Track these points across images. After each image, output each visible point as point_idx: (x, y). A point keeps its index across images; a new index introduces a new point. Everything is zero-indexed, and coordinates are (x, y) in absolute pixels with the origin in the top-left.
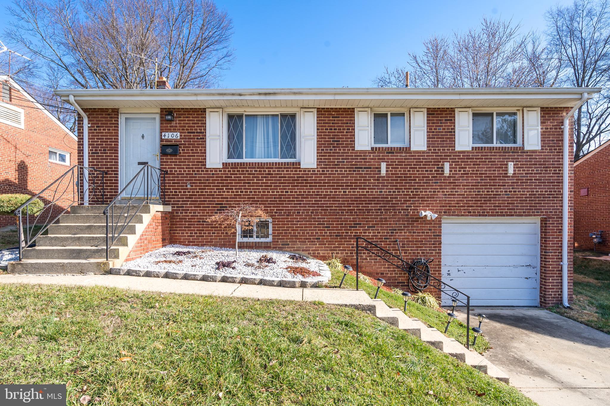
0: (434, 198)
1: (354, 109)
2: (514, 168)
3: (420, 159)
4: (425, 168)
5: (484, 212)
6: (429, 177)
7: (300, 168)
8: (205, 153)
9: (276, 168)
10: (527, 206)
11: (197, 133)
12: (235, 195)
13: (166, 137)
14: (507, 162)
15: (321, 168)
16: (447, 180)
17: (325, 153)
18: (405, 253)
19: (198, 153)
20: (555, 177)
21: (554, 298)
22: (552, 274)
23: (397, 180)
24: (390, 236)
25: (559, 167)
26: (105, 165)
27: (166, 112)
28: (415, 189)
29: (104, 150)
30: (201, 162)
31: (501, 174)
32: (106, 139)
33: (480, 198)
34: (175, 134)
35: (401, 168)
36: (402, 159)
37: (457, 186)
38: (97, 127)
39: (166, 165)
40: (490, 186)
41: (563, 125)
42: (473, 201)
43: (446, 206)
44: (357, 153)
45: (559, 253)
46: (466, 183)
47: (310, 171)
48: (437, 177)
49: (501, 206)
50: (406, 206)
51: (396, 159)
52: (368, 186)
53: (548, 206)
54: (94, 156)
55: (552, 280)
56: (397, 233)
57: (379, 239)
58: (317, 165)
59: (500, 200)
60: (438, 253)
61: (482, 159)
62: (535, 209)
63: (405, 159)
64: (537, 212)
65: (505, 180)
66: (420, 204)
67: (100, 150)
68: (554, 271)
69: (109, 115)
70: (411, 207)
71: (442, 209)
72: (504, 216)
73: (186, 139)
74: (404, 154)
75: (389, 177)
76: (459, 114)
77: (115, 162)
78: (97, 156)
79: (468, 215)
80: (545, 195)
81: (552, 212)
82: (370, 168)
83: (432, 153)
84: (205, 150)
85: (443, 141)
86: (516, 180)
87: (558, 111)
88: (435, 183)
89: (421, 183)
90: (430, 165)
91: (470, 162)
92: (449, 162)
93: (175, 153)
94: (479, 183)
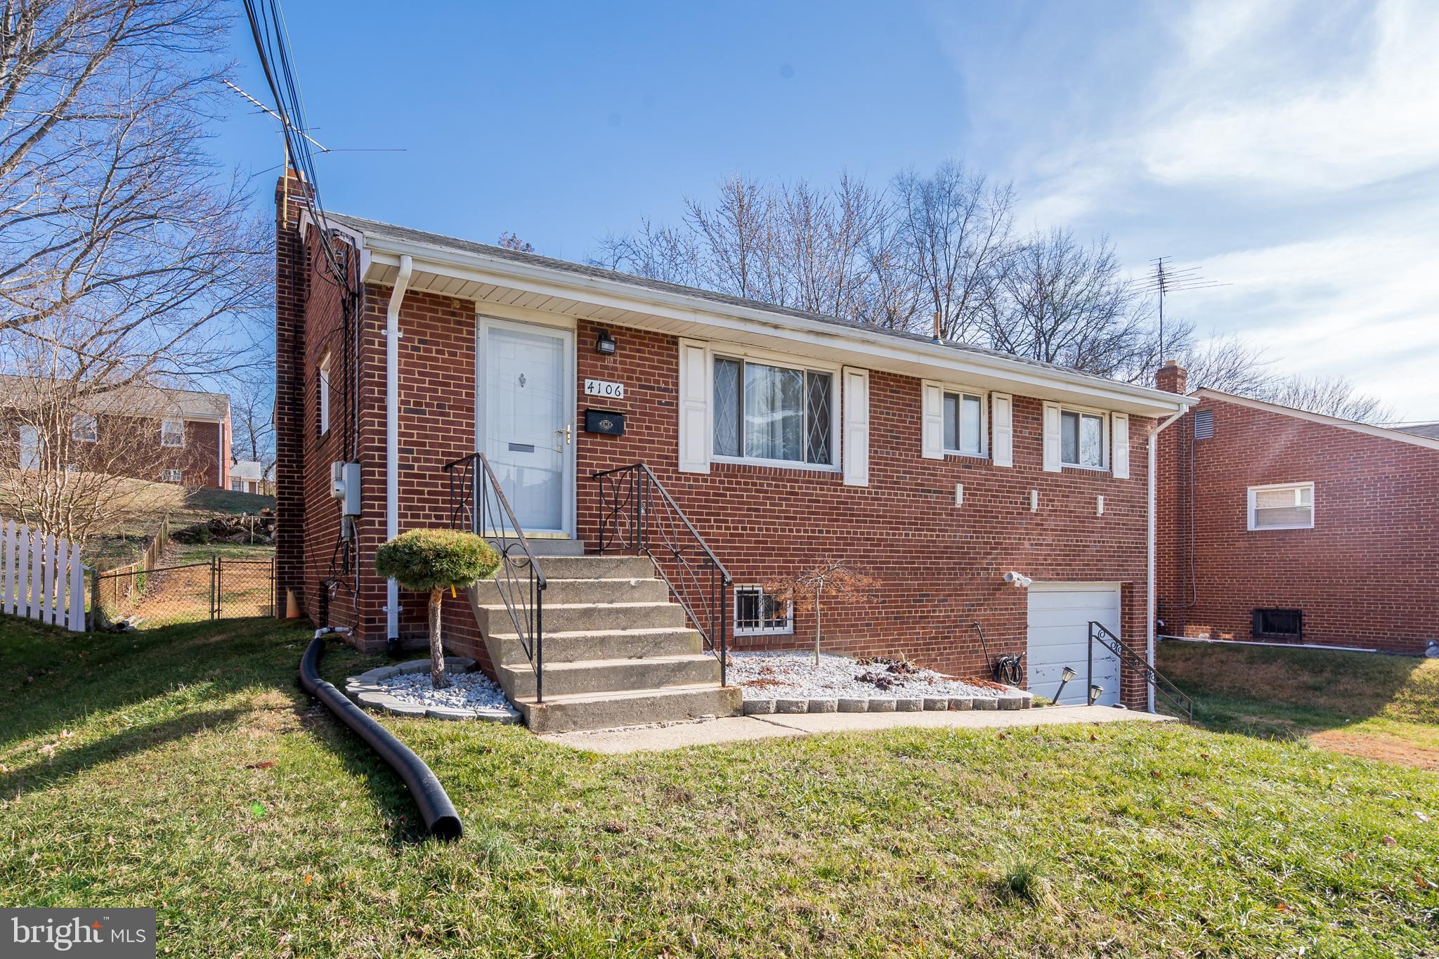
0: (1019, 549)
1: (921, 379)
2: (1103, 504)
3: (1004, 481)
4: (1009, 497)
6: (1013, 513)
7: (841, 485)
8: (677, 437)
11: (659, 389)
12: (731, 535)
13: (595, 392)
14: (1096, 494)
15: (874, 487)
16: (1034, 519)
17: (879, 458)
19: (661, 436)
20: (1140, 521)
23: (976, 516)
24: (966, 616)
26: (441, 445)
27: (592, 330)
28: (998, 533)
29: (439, 406)
30: (667, 457)
31: (1091, 513)
32: (444, 377)
33: (1069, 550)
34: (615, 386)
35: (980, 495)
36: (982, 479)
37: (1044, 530)
38: (420, 341)
39: (591, 458)
40: (1079, 531)
41: (1148, 444)
42: (1061, 555)
44: (923, 463)
45: (1144, 636)
46: (1055, 526)
47: (858, 492)
48: (1022, 514)
49: (1089, 565)
50: (987, 564)
51: (975, 479)
52: (938, 525)
53: (1134, 566)
54: (413, 419)
55: (1138, 677)
56: (975, 611)
57: (953, 621)
58: (870, 480)
59: (1089, 555)
60: (1023, 643)
61: (1071, 487)
63: (985, 480)
65: (1094, 523)
66: (1003, 559)
67: (427, 405)
69: (453, 314)
70: (992, 564)
71: (1028, 569)
72: (1092, 579)
73: (635, 400)
74: (984, 472)
75: (966, 510)
76: (1047, 412)
77: (467, 440)
78: (420, 420)
79: (1056, 579)
81: (1138, 574)
82: (942, 492)
83: (1017, 472)
84: (676, 431)
85: (1030, 454)
86: (1105, 523)
88: (1021, 523)
89: (1003, 522)
90: (1014, 493)
91: (1059, 491)
92: (1037, 489)
93: (616, 433)
94: (1068, 526)
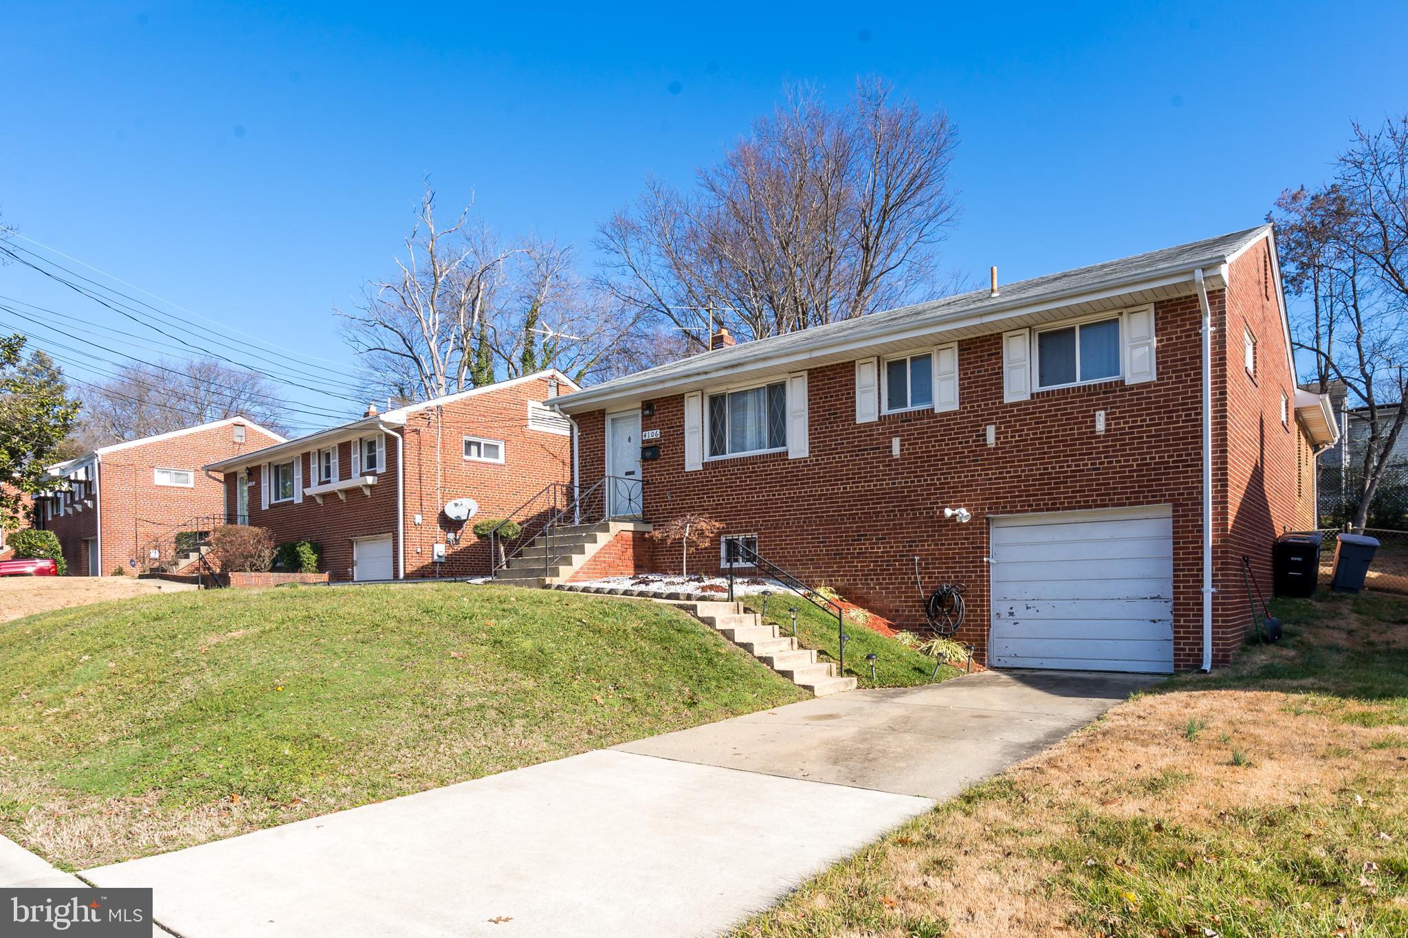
0: (972, 486)
1: (854, 362)
2: (1107, 420)
3: (950, 425)
4: (958, 438)
5: (1056, 504)
6: (964, 452)
7: (788, 459)
8: (684, 452)
9: (761, 462)
10: (1134, 487)
11: (676, 426)
13: (647, 437)
14: (1094, 411)
15: (814, 456)
16: (993, 454)
17: (819, 433)
18: (929, 578)
19: (678, 453)
20: (1187, 427)
21: (1189, 655)
22: (1184, 610)
23: (917, 462)
24: (907, 551)
25: (1197, 408)
27: (646, 405)
28: (944, 474)
29: (593, 462)
30: (680, 464)
31: (1085, 433)
32: (594, 448)
33: (1048, 479)
34: (656, 431)
35: (922, 443)
36: (923, 428)
37: (1008, 462)
38: (585, 434)
39: (647, 473)
40: (1064, 456)
42: (1035, 485)
43: (992, 499)
44: (859, 428)
46: (1024, 455)
47: (800, 462)
48: (976, 451)
49: (1084, 491)
50: (931, 503)
51: (915, 429)
52: (875, 476)
53: (1174, 484)
55: (1185, 621)
56: (917, 546)
57: (893, 556)
58: (810, 452)
59: (1082, 481)
60: (979, 576)
61: (1050, 411)
62: (1149, 491)
63: (928, 428)
64: (1152, 497)
65: (1091, 443)
66: (951, 497)
67: (588, 462)
68: (1189, 604)
69: (597, 417)
70: (937, 503)
71: (985, 504)
72: (1090, 507)
73: (666, 436)
74: (926, 421)
75: (905, 459)
76: (1008, 341)
79: (1027, 511)
80: (1168, 462)
81: (1183, 494)
82: (879, 448)
83: (968, 412)
84: (684, 448)
85: (986, 390)
86: (1112, 441)
87: (1191, 302)
88: (974, 461)
89: (951, 463)
90: (964, 433)
91: (1030, 419)
92: (995, 423)
93: (656, 457)
94: (1045, 453)
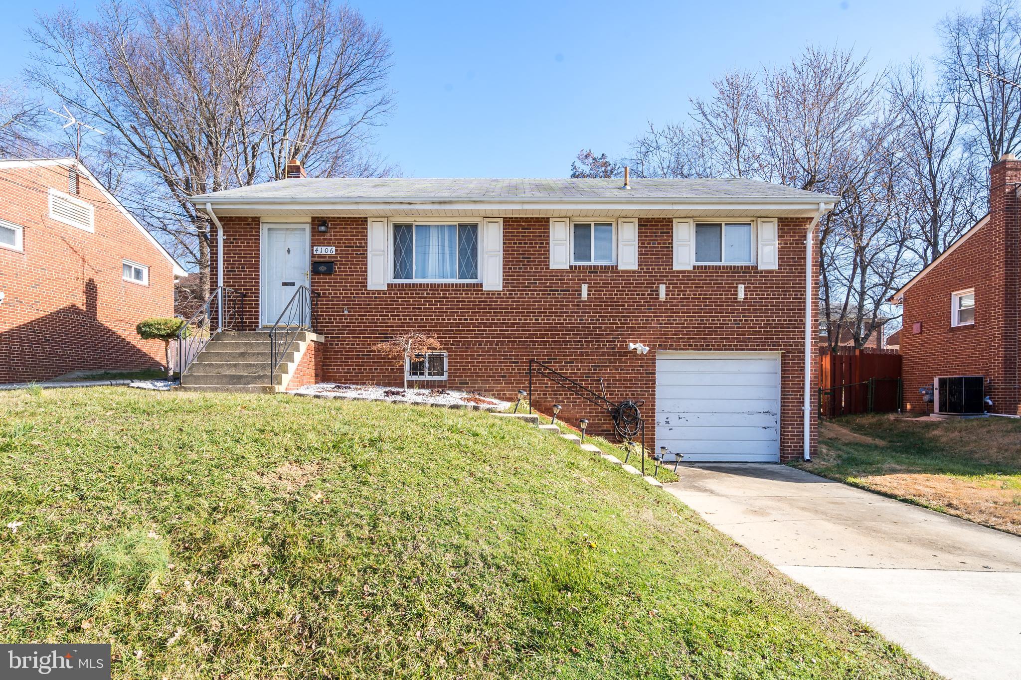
0: (646, 327)
1: (549, 218)
2: (745, 291)
3: (630, 280)
4: (636, 291)
5: (709, 345)
6: (641, 302)
7: (482, 290)
8: (366, 272)
9: (452, 290)
10: (762, 338)
11: (356, 247)
12: (402, 323)
13: (319, 253)
14: (737, 284)
15: (508, 290)
16: (663, 306)
17: (512, 272)
18: (610, 395)
19: (358, 271)
20: (795, 302)
21: (794, 450)
22: (791, 421)
23: (602, 305)
24: (592, 373)
25: (801, 291)
26: (243, 286)
27: (318, 221)
28: (624, 316)
29: (242, 268)
30: (361, 283)
31: (730, 298)
32: (244, 254)
33: (704, 328)
34: (330, 248)
35: (606, 291)
36: (608, 280)
37: (675, 313)
38: (234, 239)
39: (317, 286)
40: (715, 313)
41: (805, 240)
42: (694, 331)
43: (662, 338)
44: (552, 272)
45: (800, 395)
46: (687, 309)
47: (494, 294)
48: (650, 302)
49: (729, 338)
50: (613, 338)
51: (600, 280)
52: (565, 313)
53: (787, 339)
54: (230, 275)
55: (792, 428)
56: (601, 370)
57: (579, 377)
58: (503, 287)
59: (728, 331)
60: (651, 395)
61: (706, 280)
62: (771, 342)
63: (611, 280)
64: (774, 346)
65: (734, 306)
66: (629, 334)
67: (237, 268)
68: (794, 417)
69: (249, 224)
70: (618, 338)
71: (657, 342)
72: (733, 350)
73: (343, 254)
74: (610, 274)
75: (592, 302)
76: (677, 226)
77: (255, 282)
78: (233, 275)
79: (688, 349)
80: (783, 324)
81: (792, 346)
82: (569, 291)
83: (644, 272)
84: (366, 268)
85: (659, 258)
86: (748, 306)
87: (799, 222)
88: (648, 309)
89: (630, 309)
90: (641, 287)
91: (692, 284)
92: (666, 284)
93: (329, 272)
94: (702, 309)
